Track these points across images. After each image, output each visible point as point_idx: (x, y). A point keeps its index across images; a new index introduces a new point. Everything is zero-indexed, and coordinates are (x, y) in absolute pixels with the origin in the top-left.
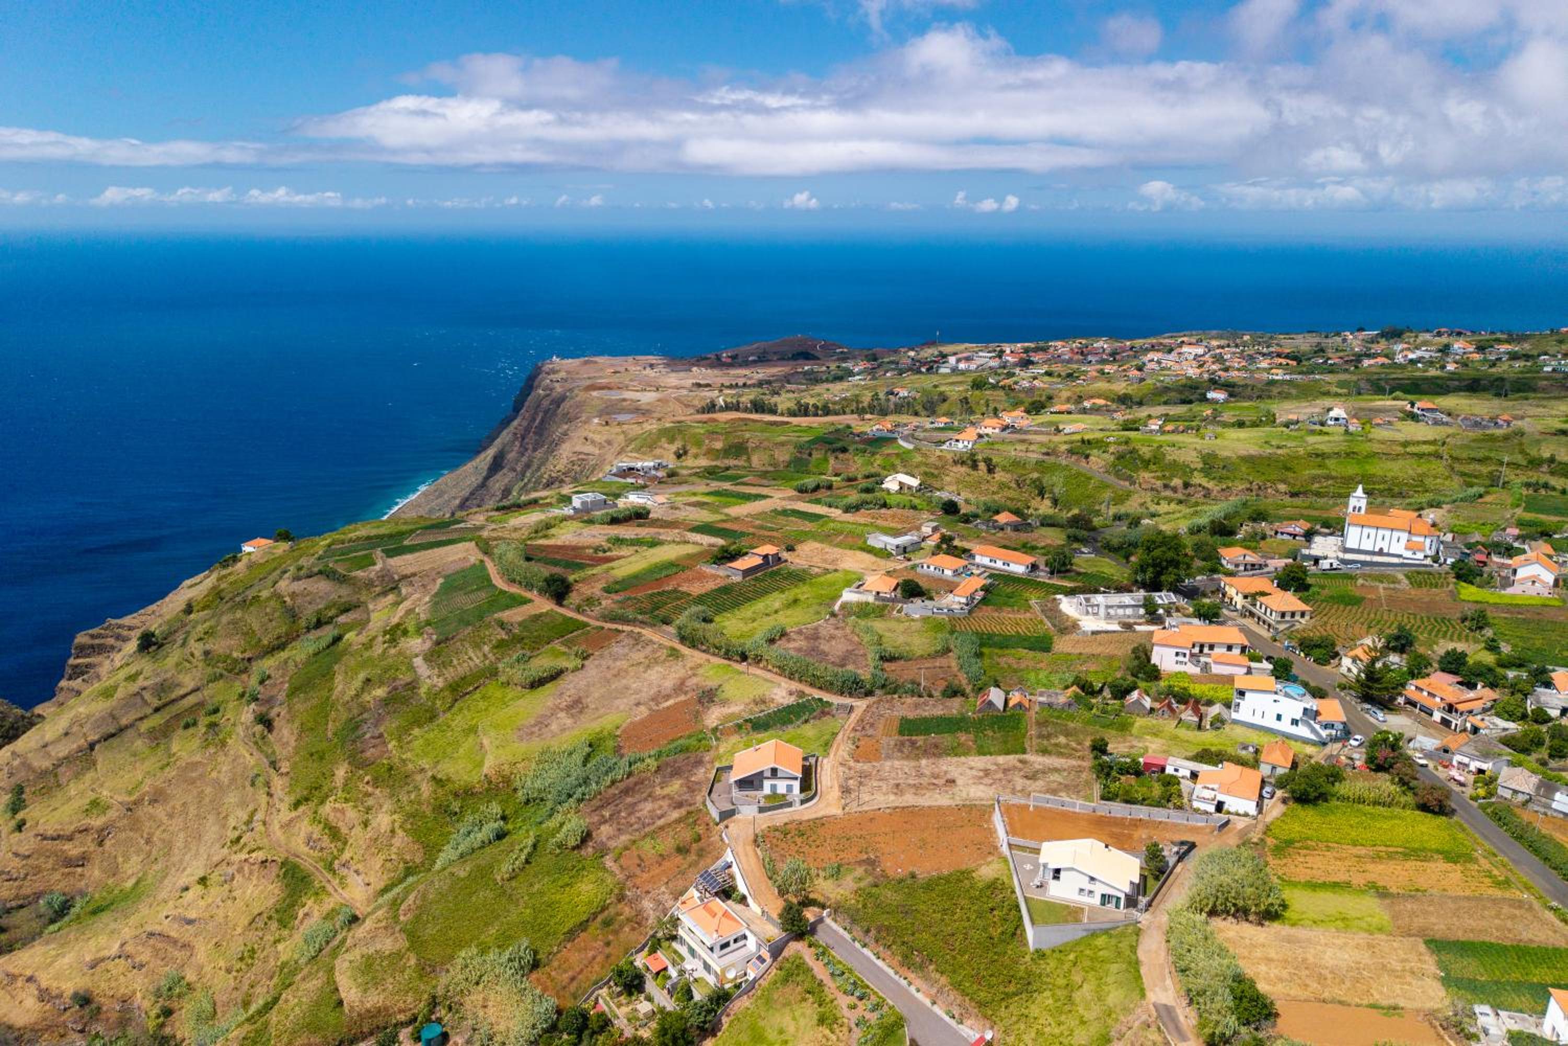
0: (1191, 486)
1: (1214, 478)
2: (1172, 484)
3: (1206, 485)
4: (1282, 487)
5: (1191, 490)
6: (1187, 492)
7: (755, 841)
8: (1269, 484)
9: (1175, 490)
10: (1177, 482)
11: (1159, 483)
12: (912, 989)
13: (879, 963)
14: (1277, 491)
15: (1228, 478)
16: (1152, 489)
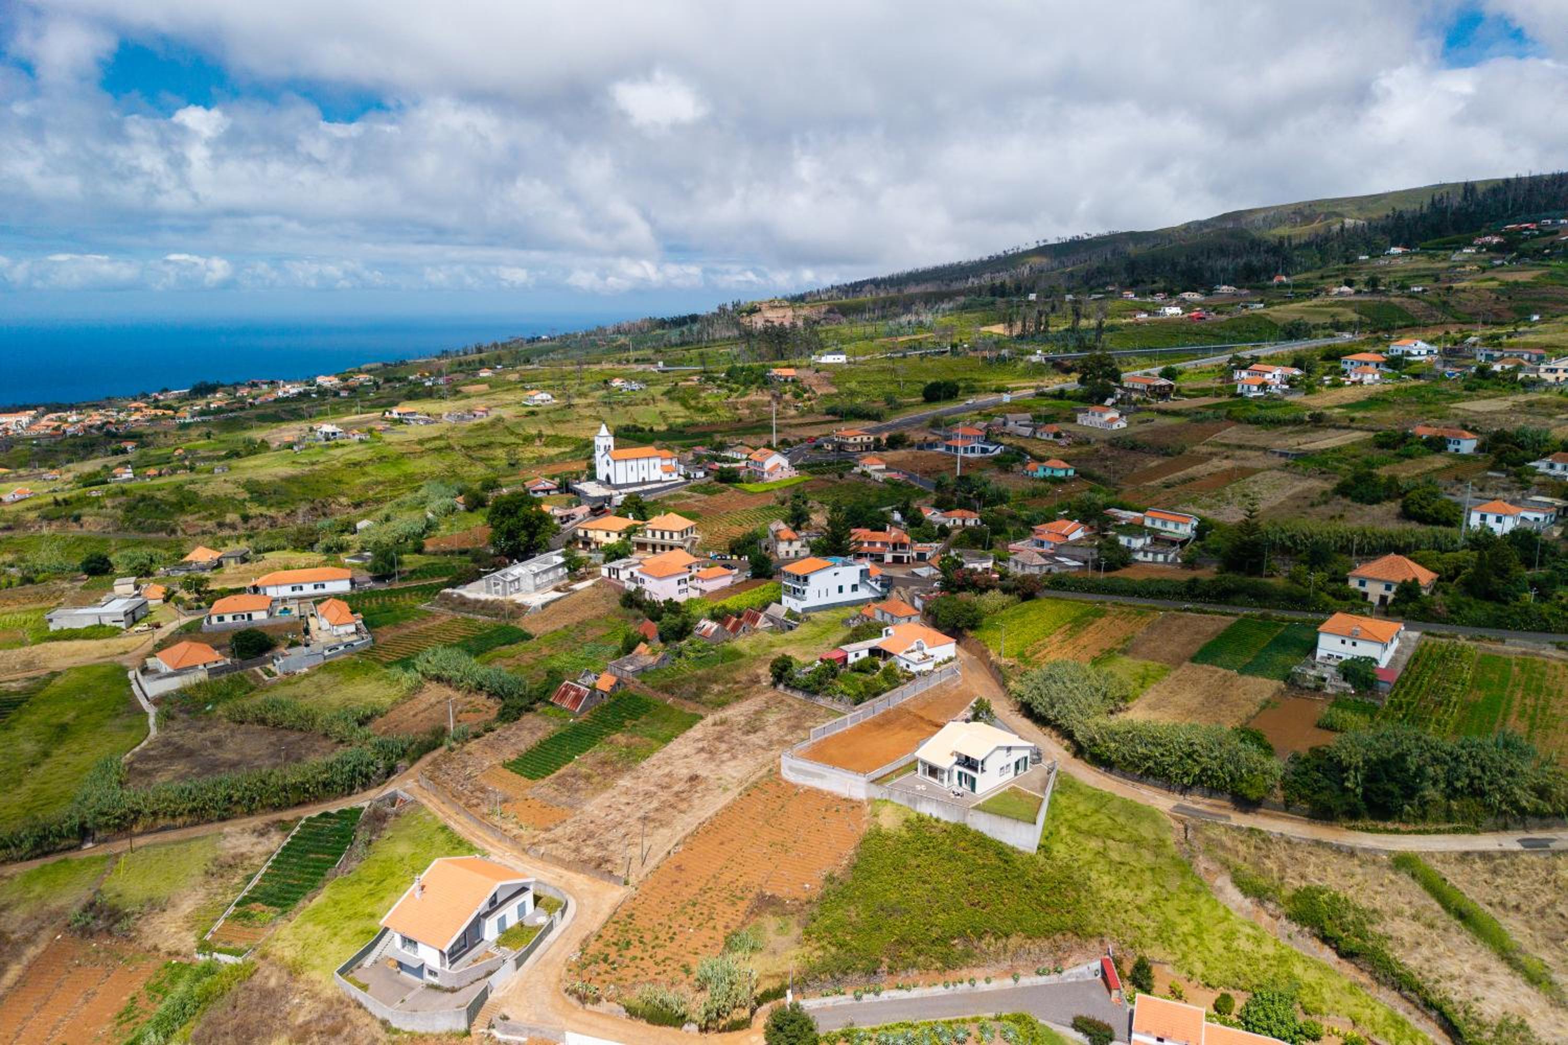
0: (252, 518)
1: (272, 505)
2: (228, 521)
3: (268, 513)
4: (343, 500)
5: (252, 523)
6: (249, 526)
7: (583, 999)
8: (330, 500)
9: (233, 527)
10: (231, 517)
11: (210, 524)
12: (981, 986)
13: (915, 993)
14: (341, 505)
15: (286, 502)
16: (204, 533)
